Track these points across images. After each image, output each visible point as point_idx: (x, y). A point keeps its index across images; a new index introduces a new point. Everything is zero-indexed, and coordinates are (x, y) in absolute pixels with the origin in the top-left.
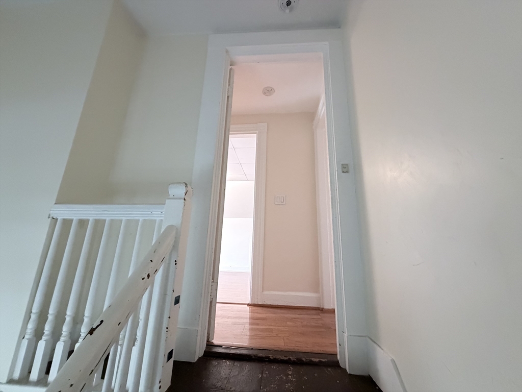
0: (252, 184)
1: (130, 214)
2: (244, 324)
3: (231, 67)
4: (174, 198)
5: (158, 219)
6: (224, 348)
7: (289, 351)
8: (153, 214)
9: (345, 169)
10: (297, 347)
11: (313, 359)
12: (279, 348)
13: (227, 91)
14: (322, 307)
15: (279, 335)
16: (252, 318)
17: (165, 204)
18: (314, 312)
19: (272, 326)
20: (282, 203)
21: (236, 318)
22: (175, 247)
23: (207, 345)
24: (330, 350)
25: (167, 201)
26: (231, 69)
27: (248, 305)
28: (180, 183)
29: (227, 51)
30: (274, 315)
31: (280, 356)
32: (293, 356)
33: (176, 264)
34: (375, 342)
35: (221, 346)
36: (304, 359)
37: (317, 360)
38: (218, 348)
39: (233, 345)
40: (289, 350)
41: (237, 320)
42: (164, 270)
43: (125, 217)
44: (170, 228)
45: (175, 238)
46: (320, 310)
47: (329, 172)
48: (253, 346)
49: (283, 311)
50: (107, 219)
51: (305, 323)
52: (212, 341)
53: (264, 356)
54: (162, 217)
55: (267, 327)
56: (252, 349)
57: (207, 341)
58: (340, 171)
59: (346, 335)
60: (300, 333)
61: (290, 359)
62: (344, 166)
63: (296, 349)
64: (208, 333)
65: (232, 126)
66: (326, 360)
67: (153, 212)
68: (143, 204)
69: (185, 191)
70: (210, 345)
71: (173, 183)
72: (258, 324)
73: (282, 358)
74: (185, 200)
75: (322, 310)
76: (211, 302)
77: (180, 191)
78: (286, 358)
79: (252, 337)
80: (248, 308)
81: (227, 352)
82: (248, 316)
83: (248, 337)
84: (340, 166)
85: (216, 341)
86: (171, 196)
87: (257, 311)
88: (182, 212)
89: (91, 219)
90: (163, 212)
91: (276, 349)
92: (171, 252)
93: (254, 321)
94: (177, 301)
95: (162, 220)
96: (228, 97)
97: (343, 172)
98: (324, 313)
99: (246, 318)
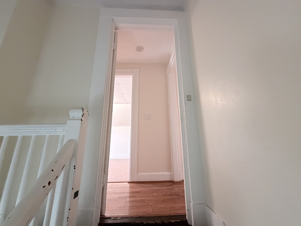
0: (130, 106)
1: (38, 132)
2: (125, 198)
3: (115, 31)
4: (73, 119)
5: (61, 135)
6: (112, 219)
7: (156, 217)
8: (57, 131)
9: (189, 98)
10: (161, 212)
11: (171, 221)
12: (149, 214)
13: (113, 46)
14: (173, 180)
15: (149, 204)
16: (130, 193)
17: (66, 123)
18: (169, 184)
19: (144, 197)
20: (149, 118)
21: (121, 193)
22: (74, 155)
23: (100, 218)
24: (181, 212)
25: (68, 122)
26: (115, 32)
27: (128, 182)
28: (78, 108)
29: (113, 20)
30: (144, 189)
31: (151, 221)
32: (158, 220)
33: (75, 168)
34: (210, 208)
35: (111, 218)
36: (166, 222)
37: (174, 221)
38: (108, 219)
39: (118, 216)
40: (155, 215)
41: (121, 195)
42: (65, 174)
43: (35, 134)
44: (71, 141)
45: (74, 149)
46: (172, 182)
47: (179, 100)
48: (132, 215)
49: (150, 185)
50: (19, 136)
51: (164, 193)
52: (104, 214)
53: (140, 222)
54: (64, 133)
55: (141, 198)
56: (132, 217)
57: (101, 215)
58: (186, 99)
59: (192, 204)
60: (162, 201)
61: (156, 222)
62: (188, 97)
63: (161, 214)
64: (101, 210)
65: (116, 70)
66: (180, 220)
67: (57, 130)
68: (49, 124)
69: (82, 114)
70: (103, 218)
71: (73, 108)
72: (135, 197)
73: (152, 223)
74: (82, 120)
75: (173, 182)
76: (103, 188)
77: (78, 114)
78: (154, 222)
79: (131, 208)
80: (128, 185)
81: (115, 222)
82: (128, 191)
83: (128, 208)
84: (186, 97)
85: (107, 214)
86: (71, 117)
87: (134, 187)
88: (79, 129)
89: (5, 136)
90: (65, 130)
91: (147, 216)
92: (71, 159)
93: (133, 194)
94: (76, 194)
95: (64, 135)
96: (114, 50)
97: (188, 100)
98: (174, 184)
99: (127, 193)
